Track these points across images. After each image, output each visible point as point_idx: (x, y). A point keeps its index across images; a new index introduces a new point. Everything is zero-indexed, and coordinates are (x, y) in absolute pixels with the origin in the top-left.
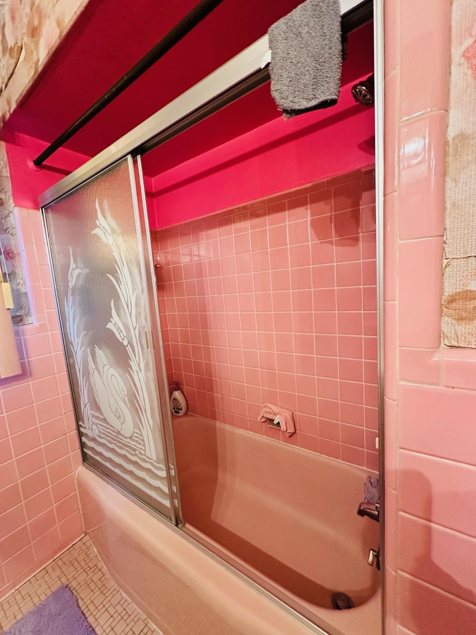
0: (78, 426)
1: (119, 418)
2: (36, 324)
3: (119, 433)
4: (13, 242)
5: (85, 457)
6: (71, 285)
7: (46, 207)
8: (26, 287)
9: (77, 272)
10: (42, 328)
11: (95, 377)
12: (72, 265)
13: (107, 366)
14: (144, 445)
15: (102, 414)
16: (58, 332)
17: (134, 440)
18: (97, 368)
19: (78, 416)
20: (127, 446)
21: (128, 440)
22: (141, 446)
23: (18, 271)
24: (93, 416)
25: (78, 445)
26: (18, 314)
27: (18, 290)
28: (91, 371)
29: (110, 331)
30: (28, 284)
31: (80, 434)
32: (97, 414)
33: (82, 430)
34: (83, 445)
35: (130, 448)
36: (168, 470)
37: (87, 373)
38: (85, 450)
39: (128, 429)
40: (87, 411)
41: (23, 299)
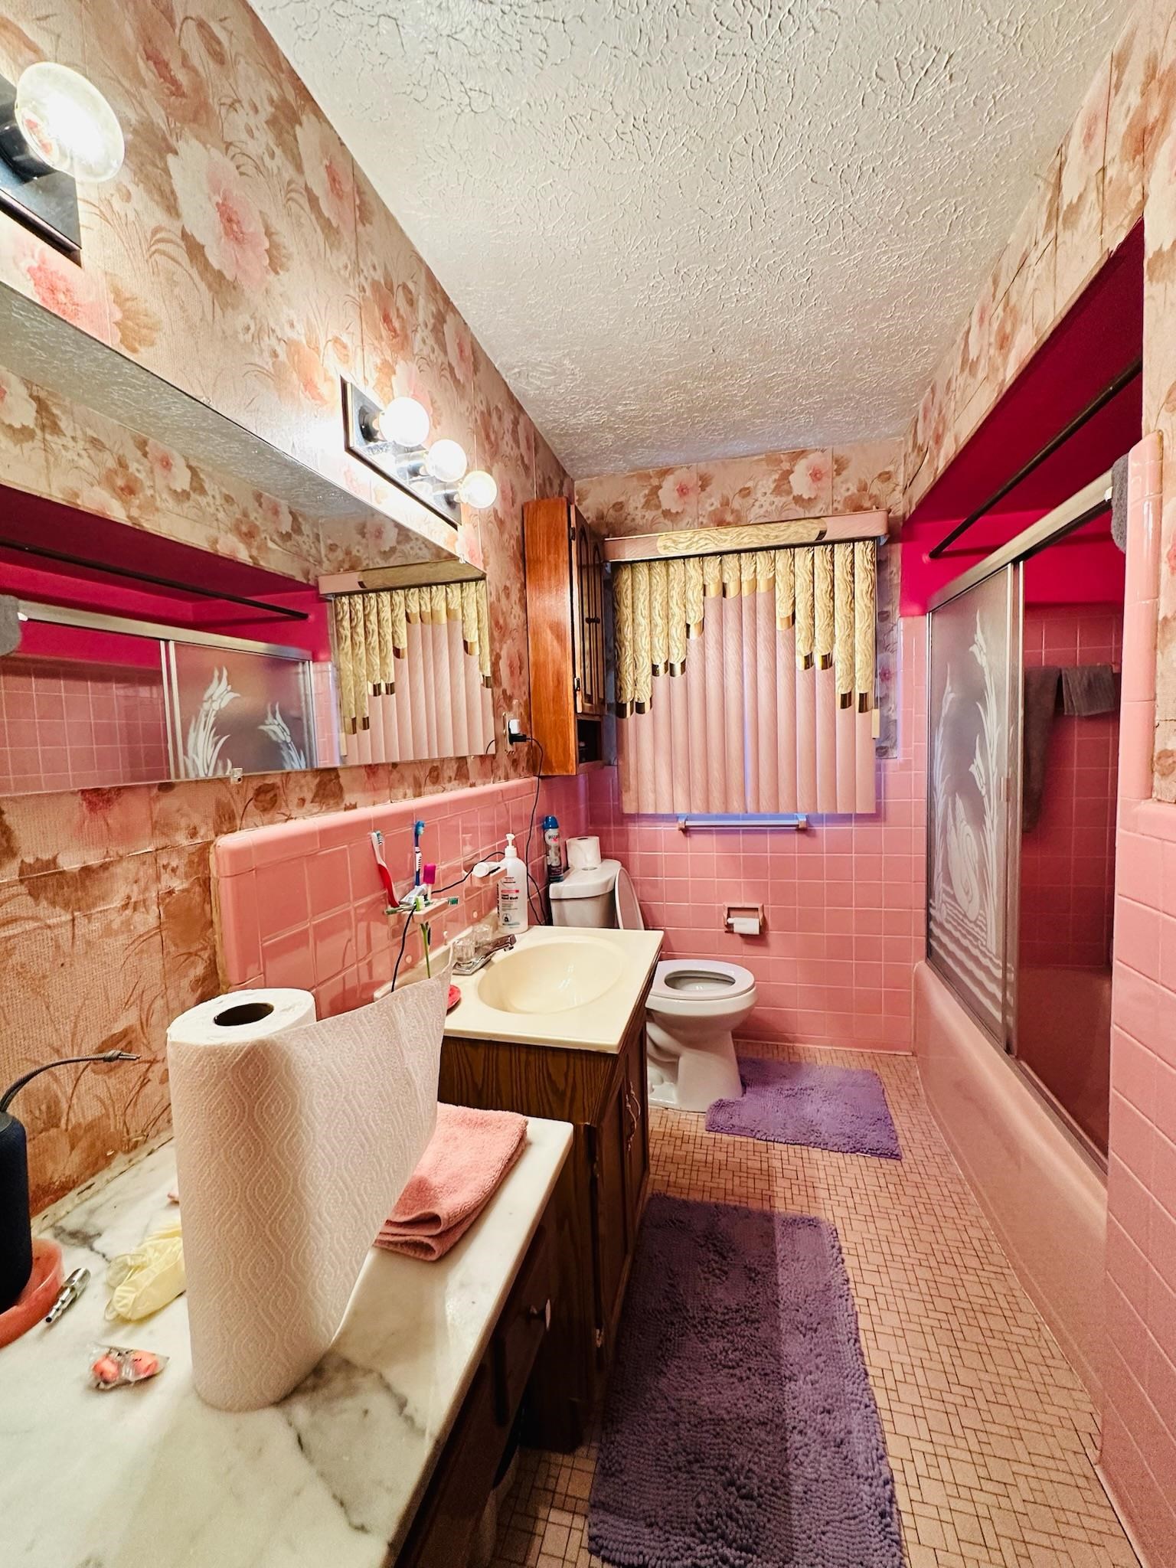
0: (928, 906)
1: (967, 893)
2: (901, 759)
3: (965, 916)
4: (892, 660)
5: (930, 952)
6: (943, 715)
7: (934, 612)
8: (898, 715)
9: (952, 696)
10: (906, 765)
11: (952, 837)
12: (948, 688)
13: (965, 822)
14: (986, 933)
15: (952, 888)
16: (924, 773)
17: (977, 926)
18: (955, 825)
19: (930, 893)
20: (971, 934)
21: (972, 925)
22: (983, 934)
23: (892, 694)
24: (945, 891)
25: (924, 932)
26: (883, 745)
27: (888, 717)
28: (949, 828)
29: (971, 775)
30: (901, 709)
31: (929, 917)
32: (948, 889)
33: (932, 911)
34: (929, 933)
35: (974, 937)
36: (1005, 969)
37: (945, 831)
38: (931, 941)
39: (973, 911)
40: (939, 885)
41: (892, 728)
